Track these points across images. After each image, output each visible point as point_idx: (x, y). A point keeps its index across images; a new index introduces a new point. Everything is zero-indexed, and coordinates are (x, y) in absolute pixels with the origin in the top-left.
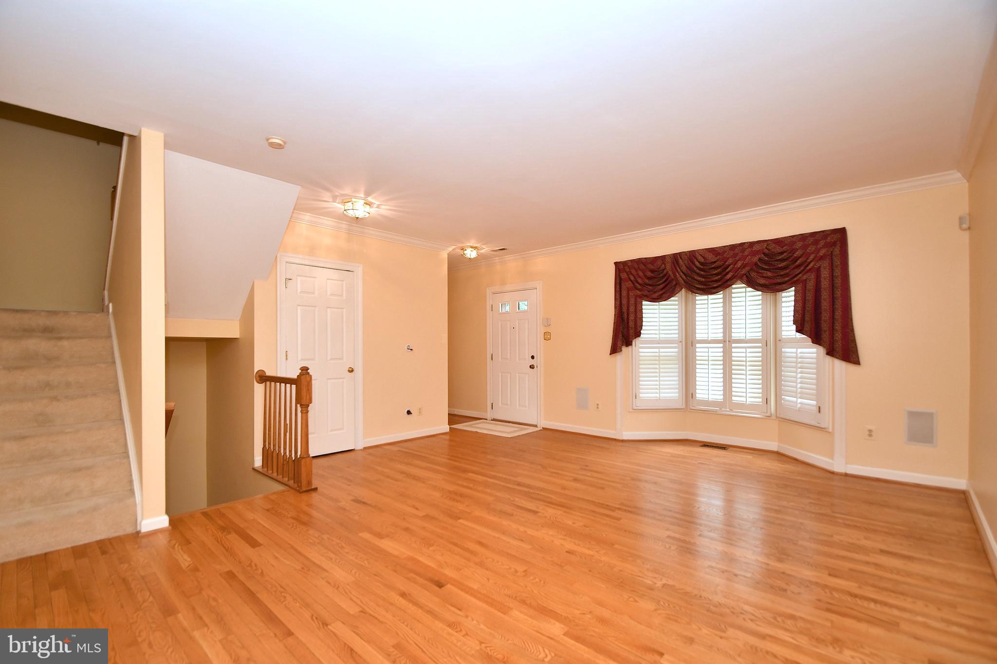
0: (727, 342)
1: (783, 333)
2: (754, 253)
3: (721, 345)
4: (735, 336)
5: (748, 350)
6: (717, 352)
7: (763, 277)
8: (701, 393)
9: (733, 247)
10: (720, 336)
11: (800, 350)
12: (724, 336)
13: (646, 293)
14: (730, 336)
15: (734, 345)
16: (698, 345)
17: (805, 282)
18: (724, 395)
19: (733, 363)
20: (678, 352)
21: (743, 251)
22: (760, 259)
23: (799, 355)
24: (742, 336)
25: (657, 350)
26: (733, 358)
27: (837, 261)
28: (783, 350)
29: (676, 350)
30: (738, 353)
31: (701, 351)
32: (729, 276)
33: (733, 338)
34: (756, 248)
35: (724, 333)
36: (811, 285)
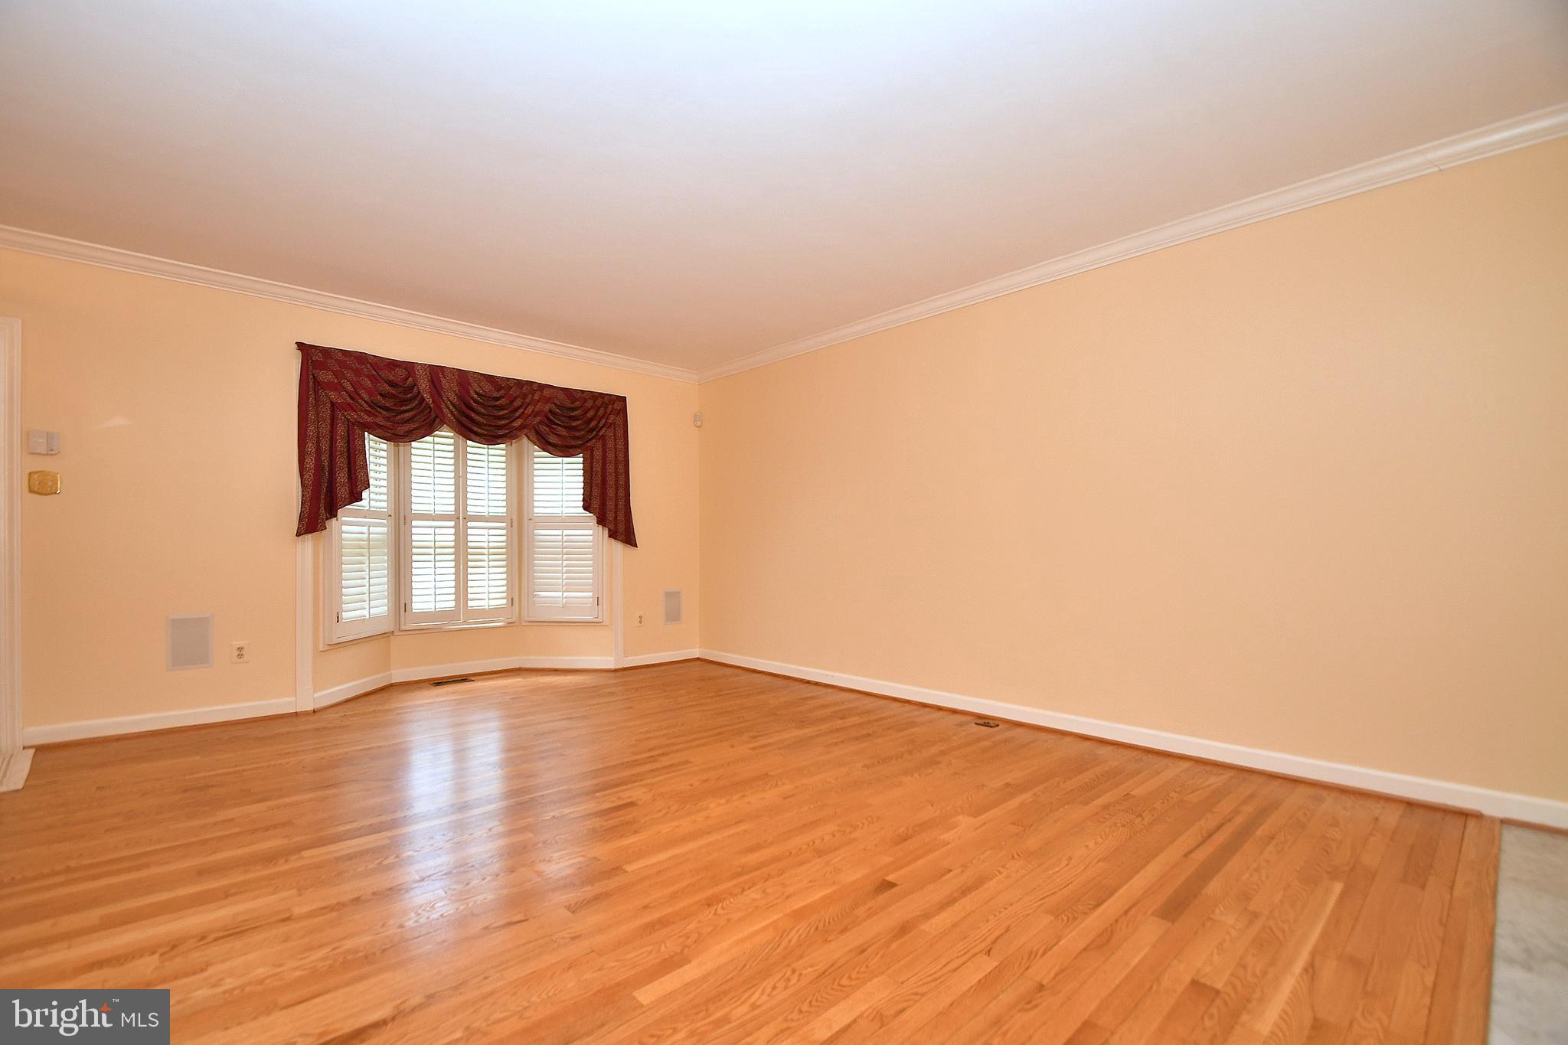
0: (461, 518)
1: (537, 510)
2: (548, 400)
3: (452, 524)
4: (472, 510)
5: (492, 532)
6: (446, 534)
7: (557, 434)
8: (421, 602)
9: (520, 383)
10: (451, 509)
11: (567, 532)
12: (457, 510)
13: (380, 421)
14: (465, 510)
15: (469, 524)
16: (414, 523)
17: (592, 450)
18: (457, 600)
19: (469, 550)
20: (387, 534)
21: (533, 392)
22: (550, 411)
23: (566, 538)
24: (483, 511)
25: (365, 529)
26: (469, 544)
27: (620, 434)
28: (536, 532)
29: (385, 530)
30: (476, 535)
31: (421, 533)
32: (518, 423)
33: (469, 513)
34: (546, 393)
35: (457, 504)
36: (598, 454)
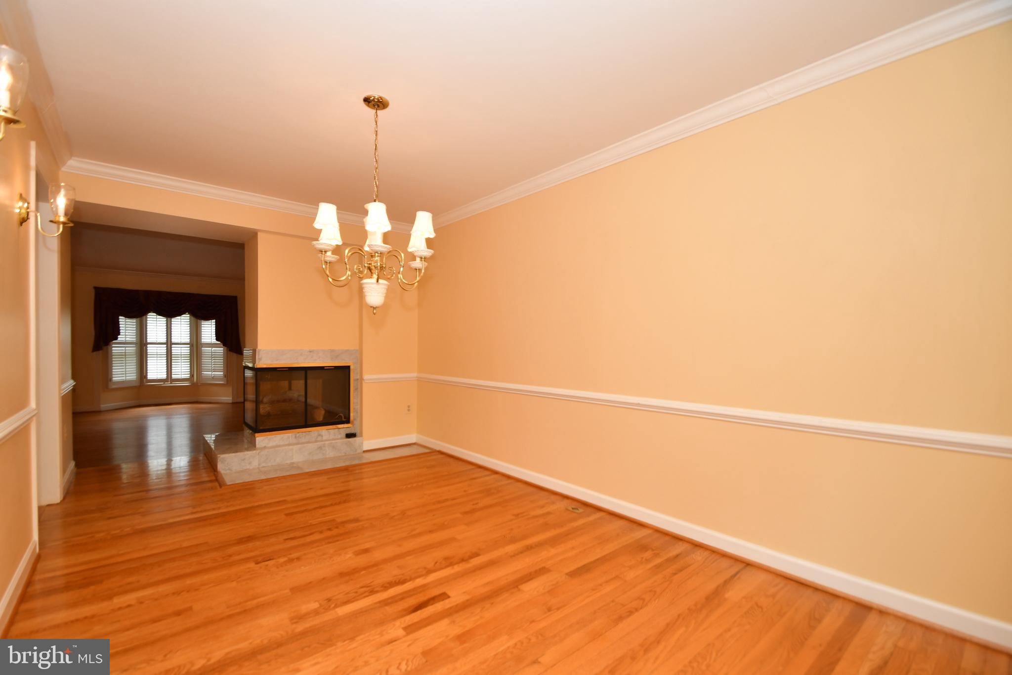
0: (169, 344)
1: (202, 340)
3: (165, 346)
5: (183, 348)
6: (163, 349)
8: (152, 376)
10: (164, 340)
11: (213, 349)
12: (167, 341)
15: (173, 346)
16: (148, 346)
18: (167, 375)
19: (172, 356)
20: (136, 350)
23: (213, 351)
24: (179, 341)
25: (124, 349)
26: (173, 353)
28: (203, 349)
29: (135, 348)
30: (175, 350)
31: (151, 349)
35: (167, 339)
